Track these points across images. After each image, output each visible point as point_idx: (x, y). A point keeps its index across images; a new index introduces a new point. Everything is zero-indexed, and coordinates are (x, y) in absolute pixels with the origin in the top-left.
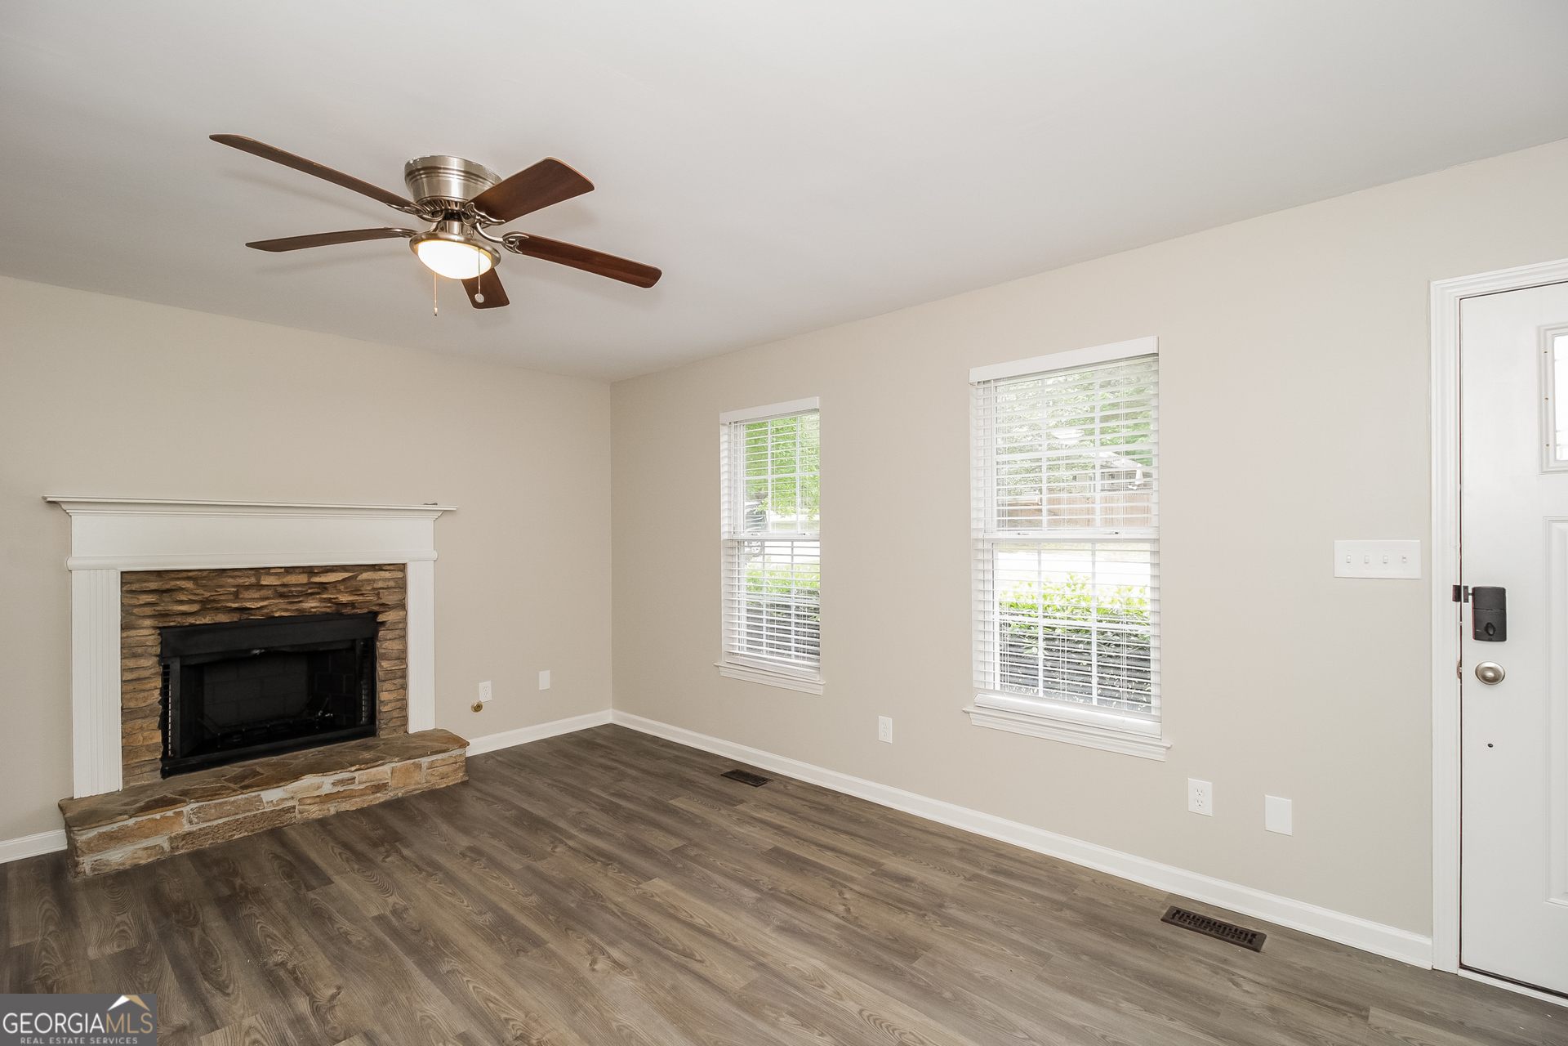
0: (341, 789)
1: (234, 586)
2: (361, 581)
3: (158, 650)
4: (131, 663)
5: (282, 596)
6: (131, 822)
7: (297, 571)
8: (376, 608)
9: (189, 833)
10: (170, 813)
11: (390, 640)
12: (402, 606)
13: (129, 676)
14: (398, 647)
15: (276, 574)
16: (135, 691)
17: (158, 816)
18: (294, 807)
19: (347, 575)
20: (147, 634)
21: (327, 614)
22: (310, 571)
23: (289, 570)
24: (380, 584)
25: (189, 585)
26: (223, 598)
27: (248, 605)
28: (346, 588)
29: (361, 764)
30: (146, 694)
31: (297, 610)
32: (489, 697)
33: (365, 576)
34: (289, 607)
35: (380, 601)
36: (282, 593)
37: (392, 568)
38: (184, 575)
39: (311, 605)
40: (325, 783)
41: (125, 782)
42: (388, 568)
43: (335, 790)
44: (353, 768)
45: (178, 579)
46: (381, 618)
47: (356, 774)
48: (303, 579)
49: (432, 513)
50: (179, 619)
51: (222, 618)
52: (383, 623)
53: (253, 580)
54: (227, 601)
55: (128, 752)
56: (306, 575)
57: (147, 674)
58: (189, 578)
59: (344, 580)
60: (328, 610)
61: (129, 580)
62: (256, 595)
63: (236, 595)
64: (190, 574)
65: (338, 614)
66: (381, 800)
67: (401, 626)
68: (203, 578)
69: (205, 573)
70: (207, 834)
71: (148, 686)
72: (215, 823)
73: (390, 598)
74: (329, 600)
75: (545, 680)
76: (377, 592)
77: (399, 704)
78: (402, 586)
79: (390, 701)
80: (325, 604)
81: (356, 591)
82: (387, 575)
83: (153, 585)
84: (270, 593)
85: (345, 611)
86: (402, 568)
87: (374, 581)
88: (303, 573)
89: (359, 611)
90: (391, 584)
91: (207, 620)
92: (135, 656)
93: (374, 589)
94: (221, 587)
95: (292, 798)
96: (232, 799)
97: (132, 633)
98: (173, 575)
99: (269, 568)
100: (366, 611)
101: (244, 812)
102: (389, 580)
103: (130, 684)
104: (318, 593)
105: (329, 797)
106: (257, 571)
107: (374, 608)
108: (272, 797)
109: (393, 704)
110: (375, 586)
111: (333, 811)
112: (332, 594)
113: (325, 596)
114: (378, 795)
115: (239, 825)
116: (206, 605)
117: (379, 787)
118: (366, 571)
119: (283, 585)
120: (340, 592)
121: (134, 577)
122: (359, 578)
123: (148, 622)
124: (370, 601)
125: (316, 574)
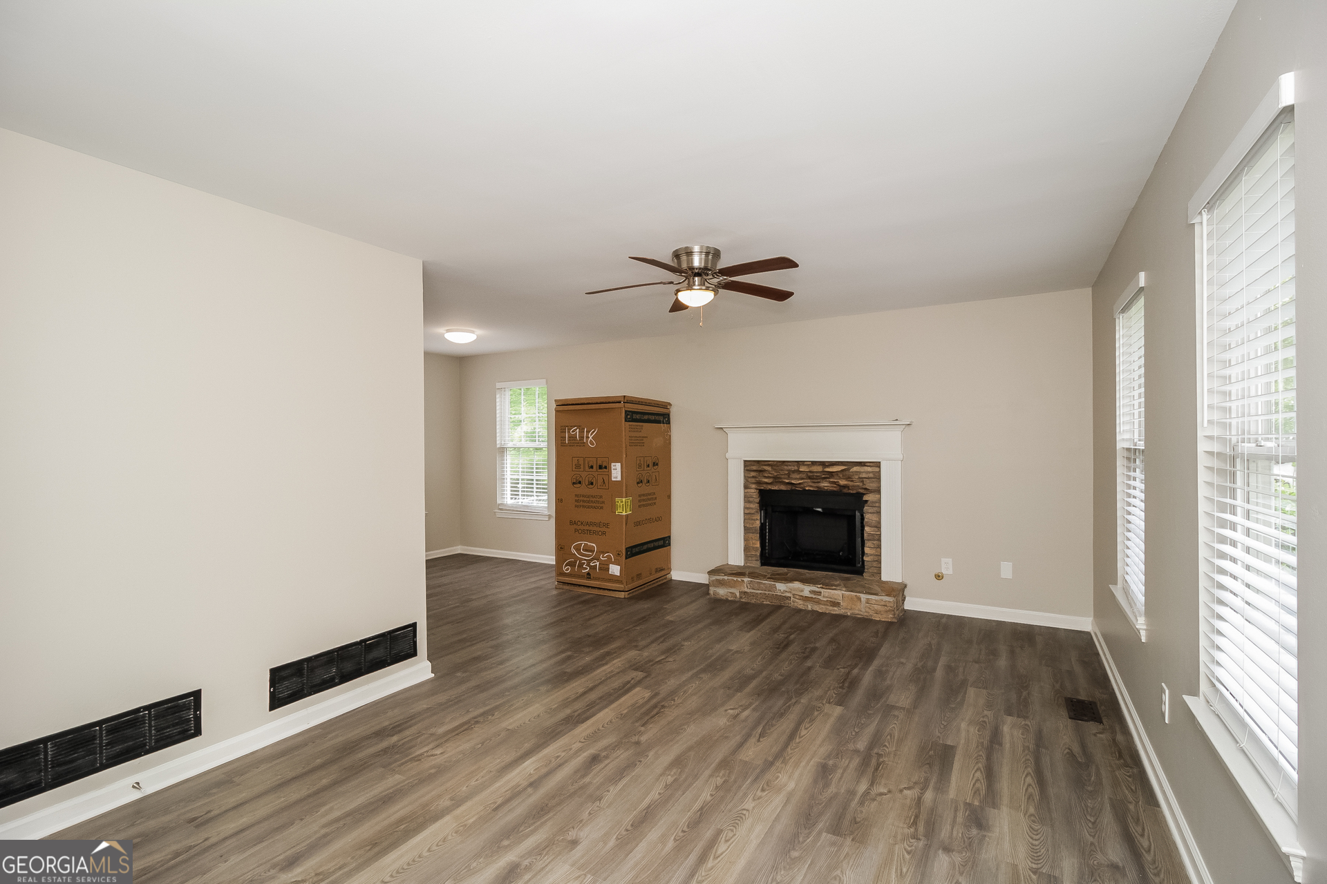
0: (814, 597)
1: (787, 471)
2: (852, 472)
3: (758, 500)
4: (748, 505)
5: (810, 478)
6: (726, 578)
7: (818, 464)
8: (862, 491)
9: (745, 592)
10: (739, 579)
11: (871, 513)
12: (878, 491)
13: (747, 511)
14: (875, 519)
15: (808, 465)
16: (749, 519)
17: (735, 579)
18: (790, 598)
19: (843, 468)
20: (753, 492)
21: (835, 491)
22: (823, 464)
23: (814, 463)
24: (864, 475)
25: (768, 468)
26: (783, 476)
27: (793, 482)
28: (843, 476)
29: (823, 585)
30: (753, 521)
31: (817, 487)
32: (950, 572)
33: (855, 469)
34: (813, 484)
35: (864, 487)
36: (811, 477)
37: (871, 464)
38: (767, 463)
39: (825, 485)
40: (806, 590)
41: (746, 562)
42: (868, 464)
43: (810, 596)
44: (819, 586)
45: (765, 465)
46: (865, 498)
47: (822, 590)
48: (819, 469)
49: (899, 426)
50: (765, 486)
51: (783, 488)
52: (866, 501)
53: (796, 468)
54: (785, 479)
55: (746, 549)
56: (821, 467)
57: (753, 511)
58: (769, 465)
59: (842, 471)
60: (835, 489)
61: (747, 464)
62: (798, 477)
63: (789, 475)
64: (770, 463)
65: (840, 493)
66: (837, 613)
67: (877, 505)
68: (775, 465)
69: (775, 463)
70: (753, 596)
71: (754, 518)
72: (757, 592)
73: (870, 485)
74: (834, 483)
75: (1006, 570)
76: (862, 480)
77: (876, 558)
78: (878, 477)
79: (871, 555)
80: (832, 485)
81: (849, 478)
82: (869, 469)
83: (754, 468)
84: (804, 476)
85: (845, 491)
86: (878, 465)
87: (860, 472)
88: (819, 465)
89: (851, 492)
90: (871, 475)
91: (776, 488)
92: (750, 502)
93: (860, 478)
94: (782, 470)
95: (790, 592)
96: (764, 582)
97: (749, 490)
98: (763, 463)
99: (804, 462)
100: (855, 492)
101: (769, 591)
102: (869, 472)
103: (747, 516)
104: (828, 478)
105: (806, 599)
106: (799, 463)
107: (860, 490)
108: (781, 587)
109: (872, 557)
110: (861, 476)
111: (810, 608)
112: (837, 479)
113: (831, 480)
114: (836, 608)
115: (767, 597)
116: (777, 480)
117: (835, 604)
118: (856, 466)
119: (810, 472)
120: (840, 478)
121: (749, 463)
122: (851, 470)
123: (754, 486)
124: (858, 486)
125: (828, 466)
